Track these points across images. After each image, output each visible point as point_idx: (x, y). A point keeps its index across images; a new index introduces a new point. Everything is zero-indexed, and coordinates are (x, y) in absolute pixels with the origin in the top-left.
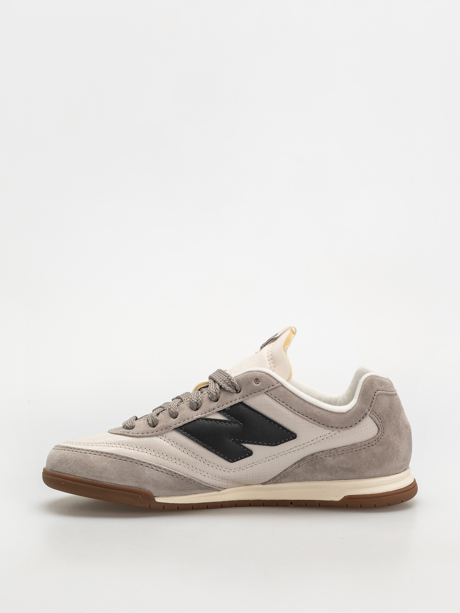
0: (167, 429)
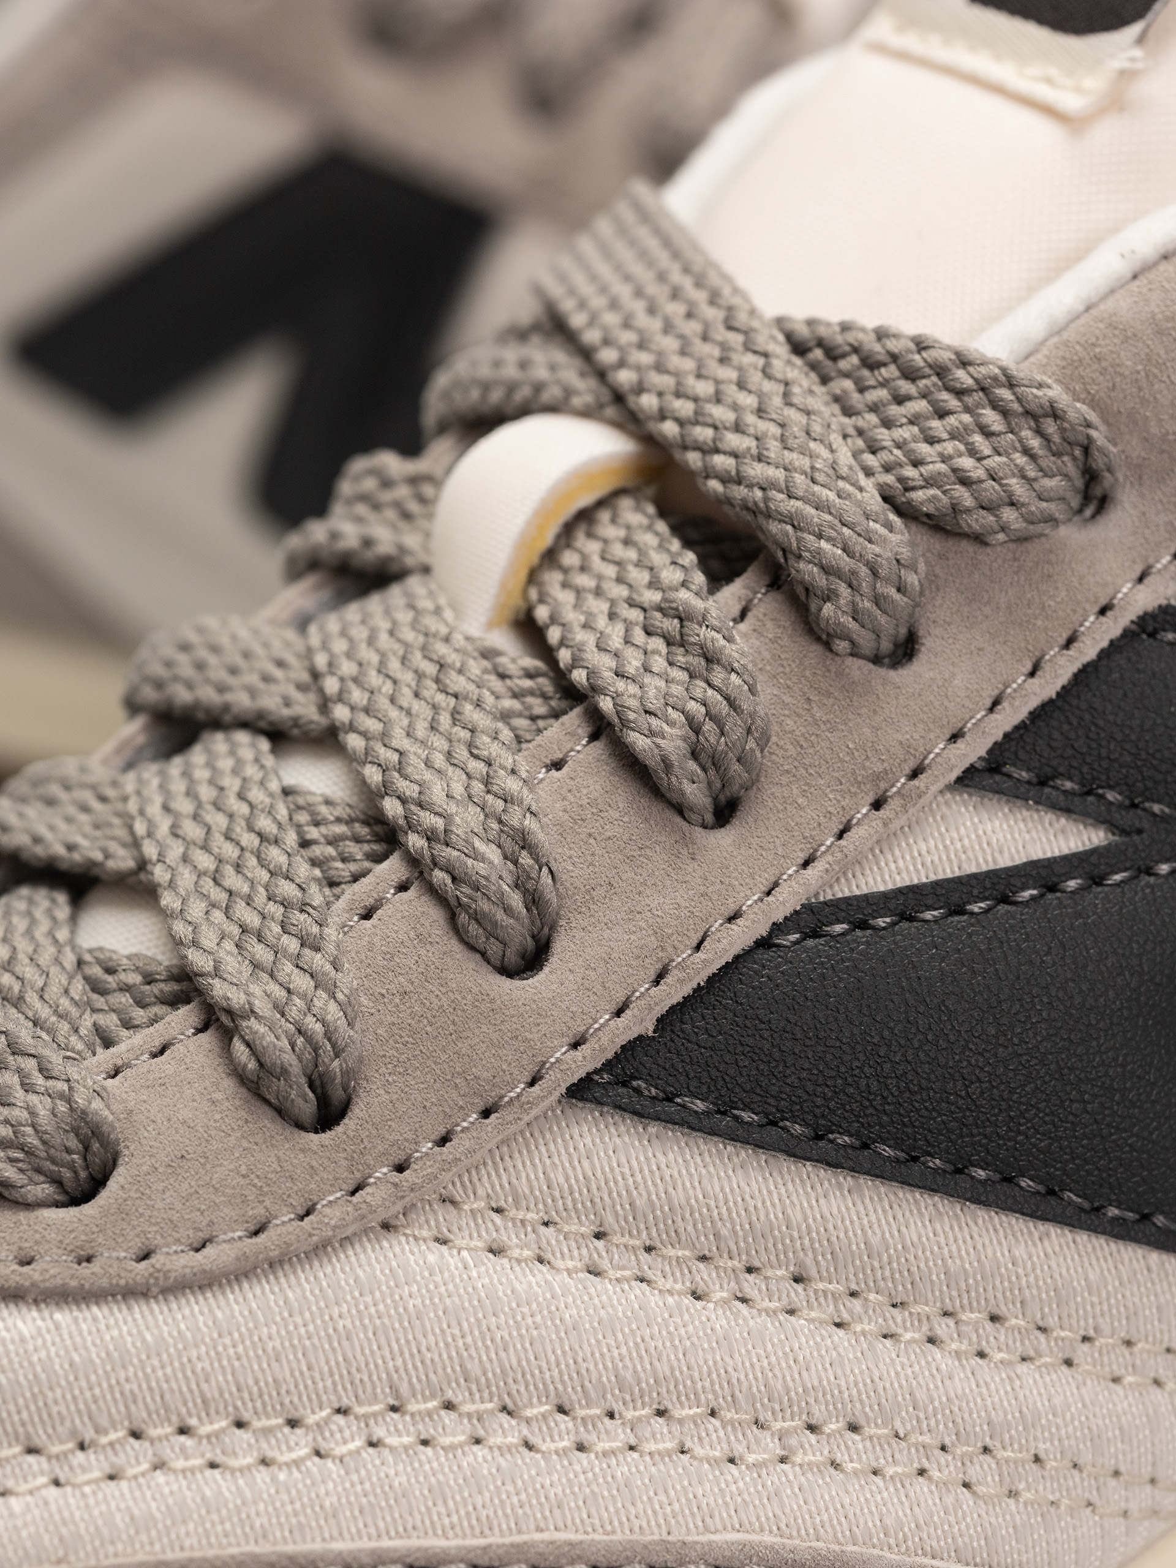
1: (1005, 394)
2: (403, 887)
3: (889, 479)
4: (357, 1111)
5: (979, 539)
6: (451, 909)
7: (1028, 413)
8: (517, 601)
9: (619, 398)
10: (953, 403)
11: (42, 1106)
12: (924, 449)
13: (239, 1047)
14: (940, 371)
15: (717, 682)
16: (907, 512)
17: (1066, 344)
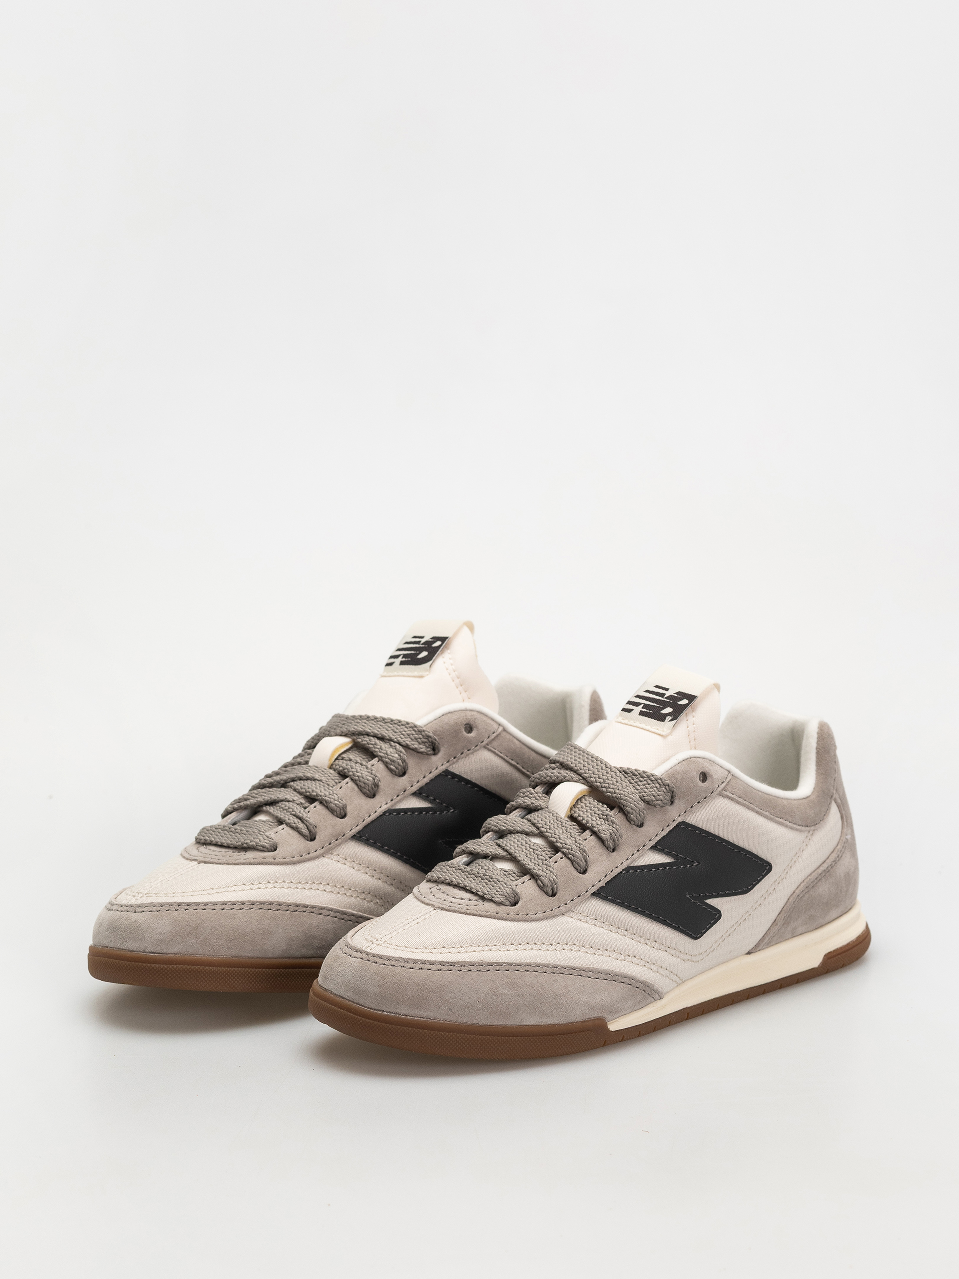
0: (338, 839)
1: (660, 781)
2: (562, 858)
3: (641, 795)
4: (558, 894)
5: (655, 806)
6: (572, 862)
7: (664, 785)
8: (569, 814)
9: (584, 779)
10: (651, 783)
11: (508, 890)
12: (646, 790)
13: (539, 882)
14: (648, 777)
15: (615, 827)
16: (644, 801)
17: (669, 774)
